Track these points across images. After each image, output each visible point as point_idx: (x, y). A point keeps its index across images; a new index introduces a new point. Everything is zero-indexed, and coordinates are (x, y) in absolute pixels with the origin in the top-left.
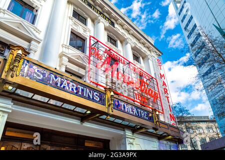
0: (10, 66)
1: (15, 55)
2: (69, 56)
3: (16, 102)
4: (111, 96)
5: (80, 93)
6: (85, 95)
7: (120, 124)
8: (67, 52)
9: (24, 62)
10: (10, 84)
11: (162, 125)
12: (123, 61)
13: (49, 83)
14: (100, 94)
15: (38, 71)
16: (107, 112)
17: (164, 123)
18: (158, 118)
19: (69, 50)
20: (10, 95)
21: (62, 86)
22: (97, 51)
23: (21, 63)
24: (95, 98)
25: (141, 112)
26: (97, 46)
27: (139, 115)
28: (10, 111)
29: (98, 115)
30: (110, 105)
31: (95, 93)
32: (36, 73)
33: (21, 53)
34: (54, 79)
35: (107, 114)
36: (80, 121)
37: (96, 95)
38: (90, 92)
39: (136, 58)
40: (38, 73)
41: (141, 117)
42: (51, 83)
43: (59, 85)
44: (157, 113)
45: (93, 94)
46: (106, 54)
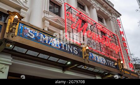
0: (9, 28)
1: (13, 20)
2: (50, 20)
3: (14, 57)
4: (87, 50)
5: (63, 48)
6: (67, 50)
7: (92, 71)
8: (48, 16)
9: (20, 25)
10: (11, 42)
11: (126, 72)
12: (91, 22)
13: (40, 41)
14: (78, 48)
15: (30, 31)
16: (84, 62)
17: (127, 70)
18: (123, 67)
19: (50, 15)
20: (10, 52)
21: (49, 43)
22: (71, 15)
23: (17, 26)
24: (74, 52)
25: (109, 62)
26: (70, 11)
27: (108, 64)
28: (11, 64)
29: (76, 65)
30: (86, 57)
31: (74, 48)
32: (29, 33)
33: (18, 18)
34: (43, 37)
35: (84, 64)
36: (62, 70)
37: (75, 49)
38: (71, 47)
39: (100, 19)
40: (31, 33)
41: (109, 66)
42: (41, 41)
43: (47, 42)
44: (122, 62)
45: (73, 49)
46: (77, 17)
